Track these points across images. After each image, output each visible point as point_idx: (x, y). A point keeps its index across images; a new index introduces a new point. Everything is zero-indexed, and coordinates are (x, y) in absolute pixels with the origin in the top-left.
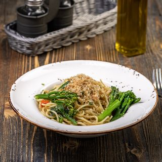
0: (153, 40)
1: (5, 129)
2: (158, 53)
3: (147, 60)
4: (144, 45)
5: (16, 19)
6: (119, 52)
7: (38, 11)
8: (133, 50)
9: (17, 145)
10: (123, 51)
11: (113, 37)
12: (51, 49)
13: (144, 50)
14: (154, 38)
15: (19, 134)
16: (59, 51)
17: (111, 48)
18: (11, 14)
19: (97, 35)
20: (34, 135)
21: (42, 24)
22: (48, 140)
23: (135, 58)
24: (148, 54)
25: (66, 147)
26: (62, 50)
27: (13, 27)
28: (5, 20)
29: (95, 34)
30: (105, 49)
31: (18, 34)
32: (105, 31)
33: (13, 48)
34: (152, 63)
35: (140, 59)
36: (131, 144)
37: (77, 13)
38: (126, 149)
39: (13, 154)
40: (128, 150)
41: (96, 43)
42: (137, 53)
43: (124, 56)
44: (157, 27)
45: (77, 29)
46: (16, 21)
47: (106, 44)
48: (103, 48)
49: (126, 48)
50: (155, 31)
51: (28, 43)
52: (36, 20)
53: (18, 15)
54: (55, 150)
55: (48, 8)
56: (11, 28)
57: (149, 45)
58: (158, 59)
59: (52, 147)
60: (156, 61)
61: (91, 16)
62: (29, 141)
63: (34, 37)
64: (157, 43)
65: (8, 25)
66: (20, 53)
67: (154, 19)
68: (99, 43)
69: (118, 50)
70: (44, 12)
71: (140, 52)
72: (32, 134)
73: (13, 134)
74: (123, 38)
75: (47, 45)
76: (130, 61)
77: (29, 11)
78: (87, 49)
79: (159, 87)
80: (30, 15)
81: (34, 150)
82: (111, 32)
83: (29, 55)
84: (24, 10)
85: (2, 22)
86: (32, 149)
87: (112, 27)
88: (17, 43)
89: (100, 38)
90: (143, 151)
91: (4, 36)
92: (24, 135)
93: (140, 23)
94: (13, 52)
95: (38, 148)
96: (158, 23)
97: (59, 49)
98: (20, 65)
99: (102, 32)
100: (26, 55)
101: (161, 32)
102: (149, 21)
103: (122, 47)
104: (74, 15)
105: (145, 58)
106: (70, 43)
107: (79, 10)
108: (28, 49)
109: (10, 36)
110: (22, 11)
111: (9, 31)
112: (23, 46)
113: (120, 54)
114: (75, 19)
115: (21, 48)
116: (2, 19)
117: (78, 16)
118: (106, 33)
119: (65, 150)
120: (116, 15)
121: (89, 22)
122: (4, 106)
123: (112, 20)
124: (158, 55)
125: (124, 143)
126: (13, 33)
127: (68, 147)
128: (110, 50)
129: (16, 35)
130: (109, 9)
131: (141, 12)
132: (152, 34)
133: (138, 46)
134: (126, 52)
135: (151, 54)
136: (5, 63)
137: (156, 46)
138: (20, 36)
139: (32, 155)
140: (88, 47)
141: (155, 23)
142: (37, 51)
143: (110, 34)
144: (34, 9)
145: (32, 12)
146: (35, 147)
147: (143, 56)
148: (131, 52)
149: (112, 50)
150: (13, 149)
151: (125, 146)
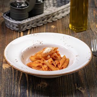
0: (92, 22)
1: (3, 75)
2: (95, 30)
3: (88, 34)
4: (86, 25)
5: (10, 10)
6: (71, 30)
7: (23, 5)
8: (80, 29)
9: (11, 85)
10: (73, 29)
11: (68, 20)
12: (31, 28)
13: (86, 28)
14: (92, 21)
15: (12, 78)
16: (35, 29)
17: (66, 27)
18: (6, 7)
19: (58, 19)
20: (20, 79)
21: (25, 12)
22: (28, 82)
23: (81, 33)
24: (89, 31)
25: (39, 86)
26: (37, 28)
27: (8, 15)
28: (3, 10)
29: (57, 19)
30: (63, 28)
31: (11, 19)
32: (63, 17)
33: (8, 27)
34: (91, 36)
35: (84, 34)
36: (79, 85)
37: (46, 6)
38: (75, 87)
39: (8, 90)
40: (77, 88)
41: (57, 24)
42: (82, 30)
43: (74, 32)
44: (94, 15)
45: (46, 15)
46: (10, 11)
47: (63, 24)
48: (62, 27)
49: (75, 27)
50: (93, 17)
51: (17, 24)
52: (22, 10)
53: (11, 7)
54: (33, 88)
55: (29, 3)
56: (7, 15)
57: (89, 25)
58: (95, 33)
59: (31, 87)
60: (93, 35)
61: (54, 8)
62: (18, 83)
63: (20, 21)
64: (94, 24)
65: (5, 13)
66: (12, 30)
67: (92, 10)
68: (60, 24)
69: (71, 28)
70: (26, 5)
71: (84, 30)
72: (19, 78)
73: (8, 79)
74: (74, 21)
75: (28, 25)
76: (78, 35)
77: (18, 5)
78: (52, 28)
79: (95, 50)
80: (18, 8)
81: (20, 88)
82: (67, 17)
83: (17, 31)
84: (14, 4)
85: (1, 11)
86: (19, 88)
87: (67, 15)
88: (10, 24)
89: (60, 21)
90: (85, 89)
91: (2, 20)
92: (15, 79)
93: (84, 12)
94: (8, 29)
95: (23, 86)
96: (94, 12)
97: (36, 27)
98: (12, 37)
99: (62, 17)
100: (15, 31)
101: (96, 17)
102: (90, 11)
103: (73, 26)
104: (45, 7)
105: (87, 33)
106: (42, 24)
107: (47, 4)
108: (17, 27)
109: (6, 20)
110: (13, 5)
111: (5, 17)
112: (14, 26)
113: (72, 31)
114: (45, 10)
115: (13, 27)
116: (1, 10)
117: (47, 8)
118: (63, 18)
119: (39, 88)
120: (70, 7)
121: (53, 11)
122: (2, 61)
123: (67, 11)
124: (94, 31)
125: (74, 84)
126: (8, 18)
127: (41, 86)
128: (66, 28)
129: (10, 19)
130: (65, 4)
131: (84, 5)
132: (91, 19)
133: (82, 26)
134: (75, 29)
135: (90, 30)
136: (3, 36)
137: (93, 26)
138: (12, 20)
139: (19, 91)
140: (53, 27)
141: (93, 12)
142: (22, 29)
143: (66, 19)
144: (21, 4)
145: (19, 5)
146: (21, 87)
147: (86, 31)
148: (79, 30)
149: (67, 28)
150: (8, 88)
151: (75, 85)
